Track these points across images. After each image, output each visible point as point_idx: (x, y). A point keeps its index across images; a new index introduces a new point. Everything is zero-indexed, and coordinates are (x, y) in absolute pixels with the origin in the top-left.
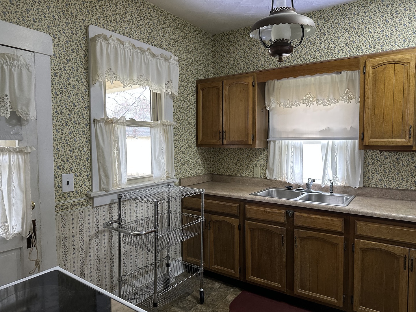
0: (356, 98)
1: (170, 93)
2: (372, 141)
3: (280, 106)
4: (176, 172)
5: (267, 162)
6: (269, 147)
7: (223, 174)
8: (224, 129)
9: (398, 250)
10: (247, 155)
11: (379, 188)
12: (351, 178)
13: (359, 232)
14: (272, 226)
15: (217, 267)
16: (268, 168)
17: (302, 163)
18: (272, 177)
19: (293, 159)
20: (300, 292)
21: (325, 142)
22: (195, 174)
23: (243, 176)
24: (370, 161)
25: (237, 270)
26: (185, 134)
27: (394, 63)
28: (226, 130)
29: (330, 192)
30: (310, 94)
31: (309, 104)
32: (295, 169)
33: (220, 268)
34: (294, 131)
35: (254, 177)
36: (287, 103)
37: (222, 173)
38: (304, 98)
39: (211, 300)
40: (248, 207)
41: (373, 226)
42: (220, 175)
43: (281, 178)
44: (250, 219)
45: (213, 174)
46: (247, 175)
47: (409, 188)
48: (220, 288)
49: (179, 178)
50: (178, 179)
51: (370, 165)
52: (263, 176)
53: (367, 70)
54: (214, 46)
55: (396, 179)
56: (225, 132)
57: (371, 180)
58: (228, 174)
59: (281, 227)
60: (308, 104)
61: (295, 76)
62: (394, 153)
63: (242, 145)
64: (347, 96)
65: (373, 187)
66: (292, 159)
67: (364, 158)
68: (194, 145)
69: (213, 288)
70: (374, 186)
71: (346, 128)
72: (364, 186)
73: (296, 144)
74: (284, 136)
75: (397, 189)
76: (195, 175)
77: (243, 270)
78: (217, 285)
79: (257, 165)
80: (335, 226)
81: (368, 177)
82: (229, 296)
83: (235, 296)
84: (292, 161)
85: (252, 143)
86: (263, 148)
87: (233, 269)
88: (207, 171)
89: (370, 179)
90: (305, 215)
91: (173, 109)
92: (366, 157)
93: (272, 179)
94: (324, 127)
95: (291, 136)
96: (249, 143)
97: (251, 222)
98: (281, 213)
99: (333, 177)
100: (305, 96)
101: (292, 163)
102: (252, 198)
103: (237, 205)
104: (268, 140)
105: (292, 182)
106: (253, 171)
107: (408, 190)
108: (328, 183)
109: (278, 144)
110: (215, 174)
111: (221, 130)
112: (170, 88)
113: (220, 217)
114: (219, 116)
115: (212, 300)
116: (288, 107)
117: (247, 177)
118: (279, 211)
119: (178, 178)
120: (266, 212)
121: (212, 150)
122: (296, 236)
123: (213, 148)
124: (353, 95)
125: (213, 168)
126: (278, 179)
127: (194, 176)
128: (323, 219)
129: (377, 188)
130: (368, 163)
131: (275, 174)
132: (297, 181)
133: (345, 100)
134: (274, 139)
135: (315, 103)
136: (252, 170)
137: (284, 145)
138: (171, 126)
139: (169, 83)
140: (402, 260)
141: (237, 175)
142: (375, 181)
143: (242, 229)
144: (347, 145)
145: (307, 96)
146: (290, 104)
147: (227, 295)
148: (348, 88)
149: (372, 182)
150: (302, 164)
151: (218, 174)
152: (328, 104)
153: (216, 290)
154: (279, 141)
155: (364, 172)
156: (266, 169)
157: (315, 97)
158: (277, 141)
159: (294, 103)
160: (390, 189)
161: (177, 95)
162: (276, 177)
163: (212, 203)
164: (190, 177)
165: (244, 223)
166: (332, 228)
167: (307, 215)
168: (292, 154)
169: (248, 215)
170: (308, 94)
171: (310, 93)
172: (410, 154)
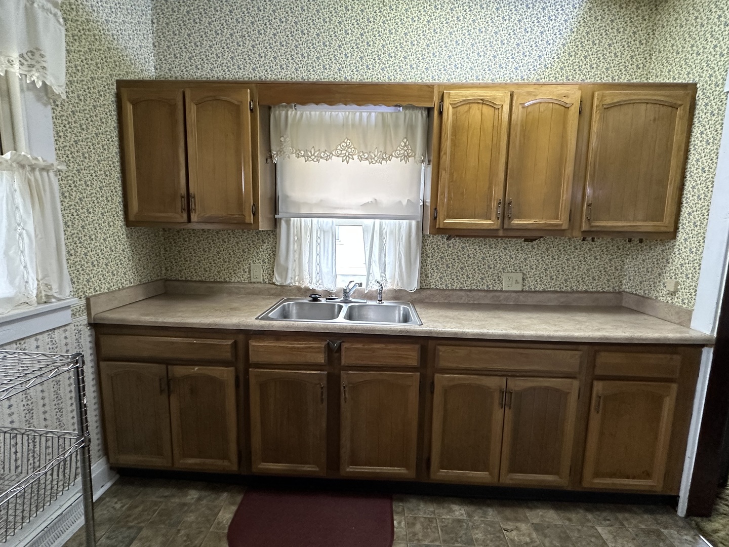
0: (417, 156)
1: (39, 85)
2: (448, 221)
3: (298, 157)
4: (74, 283)
5: (274, 255)
6: (278, 230)
7: (189, 278)
8: (191, 191)
9: (493, 382)
10: (237, 243)
11: (439, 289)
12: (405, 277)
13: (443, 364)
14: (302, 372)
15: (191, 461)
16: (277, 265)
17: (334, 256)
18: (285, 282)
19: (320, 248)
20: (351, 470)
21: (369, 222)
22: (125, 283)
23: (230, 282)
24: (430, 252)
25: (234, 458)
26: (92, 170)
27: (481, 102)
28: (196, 193)
29: (379, 301)
30: (349, 141)
31: (348, 158)
32: (322, 265)
33: (198, 461)
34: (320, 203)
35: (251, 283)
36: (311, 153)
37: (186, 278)
38: (339, 148)
39: (185, 538)
40: (253, 343)
41: (462, 351)
42: (182, 281)
43: (299, 282)
44: (258, 365)
45: (166, 280)
46: (237, 279)
47: (475, 287)
48: (199, 499)
49: (85, 296)
50: (80, 298)
51: (429, 257)
52: (267, 280)
53: (445, 107)
54: (155, 21)
55: (461, 276)
56: (194, 197)
57: (430, 278)
58: (198, 278)
59: (319, 372)
60: (344, 158)
61: (331, 102)
62: (458, 241)
63: (232, 223)
64: (406, 151)
65: (433, 289)
66: (318, 249)
67: (422, 248)
68: (120, 223)
69: (184, 504)
70: (434, 286)
71: (400, 202)
72: (421, 288)
73: (324, 225)
74: (304, 211)
75: (461, 290)
76: (127, 286)
77: (244, 455)
78: (193, 495)
79: (257, 261)
80: (407, 358)
81: (426, 275)
82: (221, 512)
83: (234, 508)
84: (318, 252)
85: (252, 221)
86: (267, 231)
87: (225, 457)
88: (139, 268)
89: (428, 277)
90: (360, 346)
91: (52, 133)
92: (425, 246)
93: (284, 284)
94: (368, 199)
95: (316, 211)
96: (247, 221)
97: (262, 370)
98: (319, 348)
99: (382, 276)
100: (340, 145)
101: (318, 257)
102: (262, 326)
103: (230, 342)
104: (276, 216)
105: (319, 288)
106: (249, 272)
107: (474, 290)
108: (374, 286)
109: (294, 222)
110: (171, 280)
111: (183, 191)
112: (37, 70)
113: (194, 369)
114: (178, 163)
115: (188, 536)
116: (313, 160)
117: (238, 282)
118: (315, 344)
119: (82, 297)
120: (292, 348)
121: (161, 233)
122: (344, 382)
123: (164, 229)
124: (411, 150)
125: (166, 268)
126: (294, 284)
127: (123, 288)
128: (389, 349)
129: (437, 289)
130: (427, 255)
131: (290, 275)
132: (325, 286)
133: (401, 157)
134: (288, 215)
135: (355, 157)
136: (247, 270)
137: (305, 227)
138: (48, 171)
139: (33, 55)
140: (497, 396)
141: (218, 280)
142: (435, 281)
143: (242, 384)
144: (400, 228)
145: (344, 144)
146: (316, 155)
147: (216, 510)
148: (406, 138)
149: (431, 281)
150: (334, 258)
151: (177, 280)
152: (376, 161)
153: (193, 507)
154: (296, 219)
155: (421, 268)
156: (273, 268)
157: (355, 148)
158: (292, 219)
159: (323, 154)
160: (453, 290)
161: (64, 96)
162: (291, 280)
163: (173, 343)
164: (113, 292)
165: (247, 372)
166: (403, 362)
167: (363, 346)
168: (319, 241)
169: (253, 358)
170: (344, 142)
171: (348, 139)
172: (477, 241)
